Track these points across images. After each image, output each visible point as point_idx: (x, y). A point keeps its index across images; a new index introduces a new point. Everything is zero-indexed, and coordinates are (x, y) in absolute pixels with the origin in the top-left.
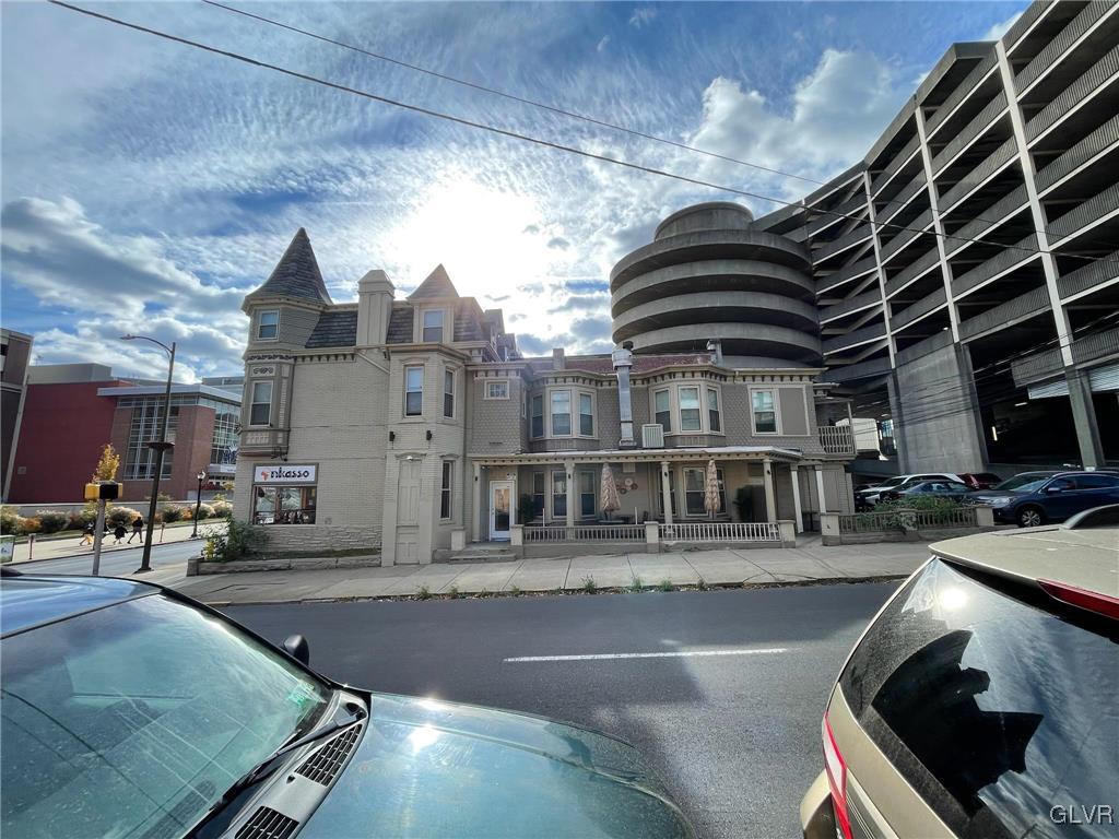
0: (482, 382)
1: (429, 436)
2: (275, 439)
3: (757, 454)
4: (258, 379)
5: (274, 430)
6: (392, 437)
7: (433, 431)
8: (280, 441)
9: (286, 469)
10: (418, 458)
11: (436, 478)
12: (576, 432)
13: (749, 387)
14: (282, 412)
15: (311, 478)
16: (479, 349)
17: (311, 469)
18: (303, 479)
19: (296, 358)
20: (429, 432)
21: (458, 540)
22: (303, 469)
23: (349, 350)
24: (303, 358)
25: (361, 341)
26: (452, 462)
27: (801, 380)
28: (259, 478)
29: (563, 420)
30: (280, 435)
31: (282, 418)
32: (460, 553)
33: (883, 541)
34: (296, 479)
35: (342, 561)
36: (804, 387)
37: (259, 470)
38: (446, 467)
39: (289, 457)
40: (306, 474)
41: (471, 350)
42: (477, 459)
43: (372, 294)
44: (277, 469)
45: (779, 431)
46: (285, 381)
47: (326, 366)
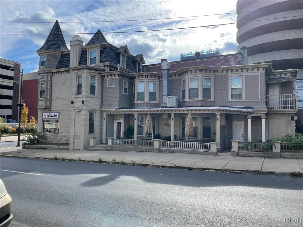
0: (106, 80)
1: (83, 102)
2: (46, 103)
3: (213, 110)
4: (43, 81)
5: (46, 99)
6: (72, 103)
7: (84, 100)
8: (48, 104)
9: (51, 114)
10: (80, 111)
11: (85, 119)
12: (146, 100)
13: (229, 75)
14: (48, 93)
15: (57, 117)
16: (108, 66)
17: (57, 114)
18: (55, 118)
19: (52, 73)
20: (83, 101)
21: (92, 142)
22: (55, 114)
23: (66, 69)
24: (54, 73)
25: (71, 66)
26: (95, 112)
27: (258, 70)
28: (44, 117)
29: (141, 94)
30: (48, 101)
31: (48, 95)
32: (92, 147)
33: (261, 157)
34: (53, 118)
35: (60, 147)
36: (259, 74)
37: (44, 114)
38: (91, 114)
39: (52, 109)
40: (56, 116)
41: (105, 66)
42: (105, 111)
43: (74, 46)
44: (48, 114)
45: (243, 98)
46: (49, 82)
47: (61, 75)
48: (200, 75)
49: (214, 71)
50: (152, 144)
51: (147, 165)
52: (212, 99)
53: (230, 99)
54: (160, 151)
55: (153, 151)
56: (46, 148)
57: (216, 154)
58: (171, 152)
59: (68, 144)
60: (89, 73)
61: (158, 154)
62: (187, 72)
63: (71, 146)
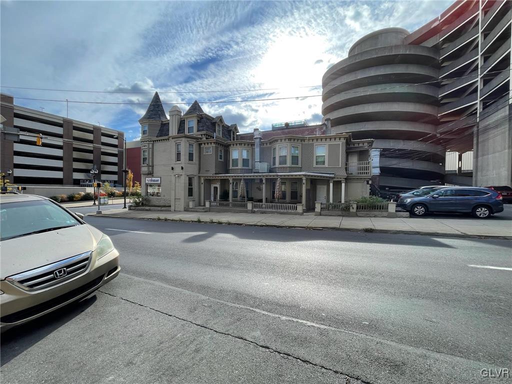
0: (203, 147)
1: (182, 168)
2: (149, 169)
3: (300, 175)
4: (144, 149)
5: (148, 166)
6: (173, 169)
9: (153, 179)
10: (179, 176)
11: (185, 183)
12: (240, 166)
13: (315, 144)
14: (150, 160)
15: (159, 182)
16: (204, 135)
17: (159, 179)
18: (157, 182)
19: (153, 141)
21: (191, 205)
22: (157, 179)
23: (166, 137)
24: (155, 141)
25: (170, 134)
26: (194, 177)
27: (340, 139)
28: (147, 182)
29: (235, 162)
31: (150, 162)
32: (192, 208)
33: (340, 216)
34: (156, 182)
35: (163, 208)
36: (341, 143)
37: (147, 179)
38: (190, 179)
39: (154, 175)
41: (202, 135)
42: (203, 176)
43: (173, 115)
44: (150, 179)
45: (326, 165)
46: (150, 149)
47: (161, 143)
48: (288, 144)
49: (301, 141)
50: (245, 206)
51: (241, 224)
52: (300, 165)
53: (315, 165)
54: (253, 212)
55: (247, 212)
56: (150, 210)
57: (302, 214)
58: (263, 213)
59: (170, 206)
60: (188, 141)
61: (250, 214)
62: (277, 141)
63: (172, 208)
